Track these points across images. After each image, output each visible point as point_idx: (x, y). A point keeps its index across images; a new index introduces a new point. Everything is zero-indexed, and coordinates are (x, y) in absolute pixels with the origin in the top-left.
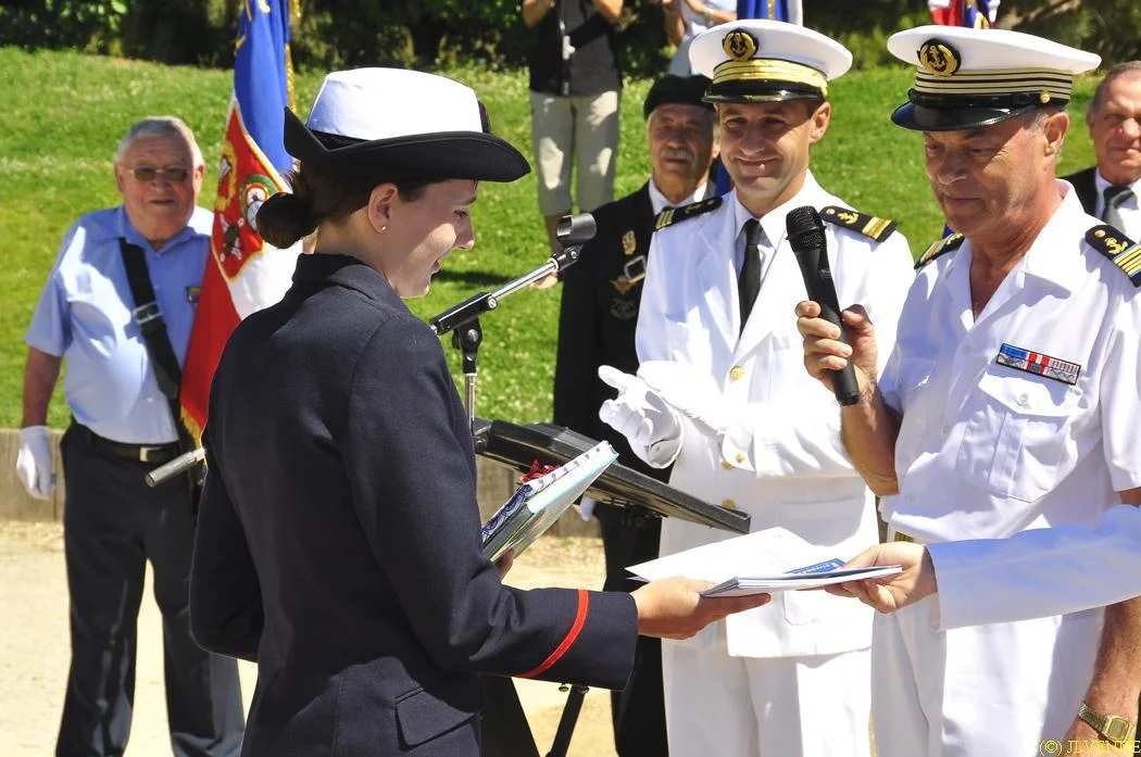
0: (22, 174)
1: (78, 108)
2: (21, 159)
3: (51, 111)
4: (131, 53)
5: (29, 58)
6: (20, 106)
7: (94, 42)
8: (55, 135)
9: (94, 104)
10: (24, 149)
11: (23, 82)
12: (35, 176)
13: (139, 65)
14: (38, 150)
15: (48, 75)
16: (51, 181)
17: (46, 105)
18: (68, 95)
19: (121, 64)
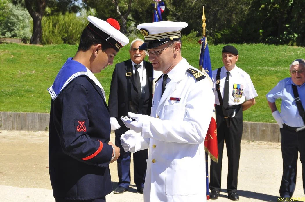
0: (273, 70)
1: (286, 57)
2: (273, 67)
3: (280, 57)
4: (298, 45)
5: (276, 46)
6: (274, 57)
7: (290, 43)
8: (281, 62)
9: (289, 56)
10: (274, 65)
11: (275, 51)
12: (276, 71)
13: (300, 47)
14: (277, 65)
15: (280, 50)
16: (279, 72)
17: (279, 56)
18: (284, 54)
19: (296, 47)
